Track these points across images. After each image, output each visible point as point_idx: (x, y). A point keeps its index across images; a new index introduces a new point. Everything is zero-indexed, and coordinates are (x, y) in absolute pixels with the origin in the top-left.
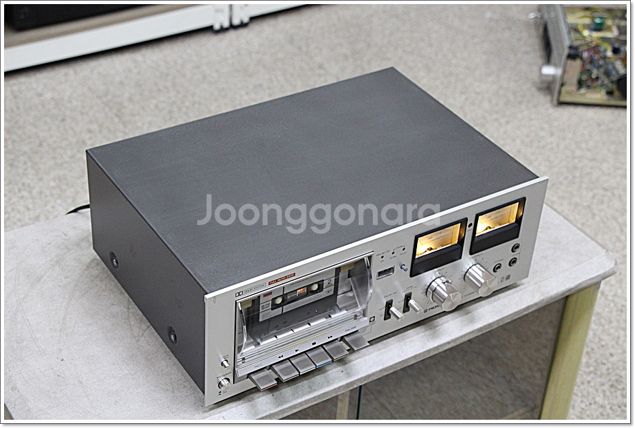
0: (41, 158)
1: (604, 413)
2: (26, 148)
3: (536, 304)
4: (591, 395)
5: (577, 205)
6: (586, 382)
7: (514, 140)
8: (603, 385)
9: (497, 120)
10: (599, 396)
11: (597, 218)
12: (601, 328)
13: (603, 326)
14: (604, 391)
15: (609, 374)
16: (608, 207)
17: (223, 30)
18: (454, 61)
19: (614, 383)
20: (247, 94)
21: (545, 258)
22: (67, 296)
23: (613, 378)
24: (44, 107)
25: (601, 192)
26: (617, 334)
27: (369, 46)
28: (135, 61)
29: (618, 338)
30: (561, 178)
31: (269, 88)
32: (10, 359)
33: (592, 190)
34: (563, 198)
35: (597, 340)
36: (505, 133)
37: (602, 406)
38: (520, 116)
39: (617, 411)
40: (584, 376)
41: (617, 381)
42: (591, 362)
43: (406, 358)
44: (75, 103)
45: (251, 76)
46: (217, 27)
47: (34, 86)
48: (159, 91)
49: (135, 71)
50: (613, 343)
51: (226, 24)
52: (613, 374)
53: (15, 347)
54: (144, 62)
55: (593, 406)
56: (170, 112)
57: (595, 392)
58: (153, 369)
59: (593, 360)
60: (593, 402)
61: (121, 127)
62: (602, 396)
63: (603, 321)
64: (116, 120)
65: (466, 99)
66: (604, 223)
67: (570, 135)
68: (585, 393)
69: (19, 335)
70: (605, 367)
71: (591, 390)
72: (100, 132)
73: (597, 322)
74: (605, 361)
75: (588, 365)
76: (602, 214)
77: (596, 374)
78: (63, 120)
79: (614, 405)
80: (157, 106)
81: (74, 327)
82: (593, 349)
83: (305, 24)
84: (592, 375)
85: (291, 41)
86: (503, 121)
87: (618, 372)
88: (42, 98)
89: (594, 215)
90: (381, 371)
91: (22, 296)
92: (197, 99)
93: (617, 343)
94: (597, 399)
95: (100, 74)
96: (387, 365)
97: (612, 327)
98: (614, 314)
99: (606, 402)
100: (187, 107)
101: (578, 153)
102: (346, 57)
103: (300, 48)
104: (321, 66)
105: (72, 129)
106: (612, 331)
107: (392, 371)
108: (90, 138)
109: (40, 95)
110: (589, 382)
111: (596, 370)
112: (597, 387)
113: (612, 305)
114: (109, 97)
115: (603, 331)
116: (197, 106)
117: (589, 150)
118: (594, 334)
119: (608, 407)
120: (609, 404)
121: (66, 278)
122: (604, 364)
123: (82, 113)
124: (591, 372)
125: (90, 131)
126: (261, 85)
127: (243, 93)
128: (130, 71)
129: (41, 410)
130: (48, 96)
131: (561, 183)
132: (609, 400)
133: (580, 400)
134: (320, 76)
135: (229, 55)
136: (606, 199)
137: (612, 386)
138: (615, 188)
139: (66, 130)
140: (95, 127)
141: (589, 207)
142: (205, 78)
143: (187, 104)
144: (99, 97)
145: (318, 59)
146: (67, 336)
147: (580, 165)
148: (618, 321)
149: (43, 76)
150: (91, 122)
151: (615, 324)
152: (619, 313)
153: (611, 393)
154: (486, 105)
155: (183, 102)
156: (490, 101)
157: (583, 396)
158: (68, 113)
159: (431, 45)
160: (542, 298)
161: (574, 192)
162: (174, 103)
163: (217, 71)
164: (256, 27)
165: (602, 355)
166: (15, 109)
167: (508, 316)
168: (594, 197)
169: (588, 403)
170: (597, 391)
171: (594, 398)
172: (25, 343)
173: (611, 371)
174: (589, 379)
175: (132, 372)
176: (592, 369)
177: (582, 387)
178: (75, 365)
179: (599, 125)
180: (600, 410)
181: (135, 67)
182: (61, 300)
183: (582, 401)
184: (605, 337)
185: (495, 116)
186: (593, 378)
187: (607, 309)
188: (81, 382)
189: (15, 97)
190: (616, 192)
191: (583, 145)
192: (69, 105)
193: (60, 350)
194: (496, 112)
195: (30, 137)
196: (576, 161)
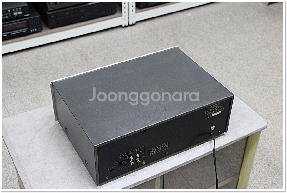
0: (57, 76)
1: (265, 175)
2: (52, 72)
3: (235, 141)
4: (260, 168)
5: (257, 93)
6: (258, 163)
7: (233, 68)
8: (265, 164)
9: (227, 60)
10: (263, 169)
11: (265, 98)
12: (265, 141)
13: (266, 141)
14: (265, 167)
15: (267, 160)
16: (269, 94)
17: (126, 27)
18: (212, 37)
19: (269, 164)
20: (134, 50)
21: (239, 121)
22: (49, 137)
23: (269, 161)
24: (59, 56)
25: (267, 88)
26: (271, 144)
27: (180, 31)
28: (93, 39)
29: (271, 145)
30: (251, 83)
31: (142, 48)
32: (25, 163)
33: (263, 87)
34: (252, 90)
35: (263, 146)
36: (230, 65)
37: (264, 173)
38: (236, 58)
39: (270, 175)
40: (258, 161)
41: (270, 162)
42: (261, 155)
43: (181, 163)
44: (70, 55)
45: (135, 44)
46: (123, 25)
47: (56, 49)
48: (101, 50)
49: (93, 42)
50: (269, 147)
51: (127, 24)
52: (269, 160)
53: (28, 158)
54: (96, 39)
55: (260, 173)
56: (105, 58)
57: (262, 167)
58: (80, 168)
59: (261, 154)
60: (261, 171)
61: (87, 63)
62: (264, 168)
63: (266, 139)
64: (85, 61)
65: (216, 52)
66: (267, 100)
67: (255, 66)
68: (258, 167)
69: (29, 153)
70: (266, 157)
71: (260, 166)
72: (79, 66)
73: (263, 139)
74: (266, 155)
75: (259, 156)
76: (266, 96)
77: (262, 160)
78: (66, 61)
79: (269, 172)
80: (100, 56)
81: (51, 150)
82: (261, 150)
83: (156, 24)
84: (261, 160)
85: (151, 30)
86: (229, 60)
87: (271, 159)
88: (59, 53)
89: (263, 97)
90: (171, 169)
91: (32, 137)
92: (115, 53)
93: (271, 148)
94: (262, 170)
95: (80, 44)
96: (173, 167)
97: (269, 141)
98: (270, 136)
99: (266, 171)
100: (111, 56)
101: (258, 72)
102: (171, 36)
103: (154, 33)
104: (161, 40)
105: (69, 65)
106: (269, 143)
107: (175, 169)
108: (75, 68)
109: (58, 52)
110: (259, 163)
111: (262, 158)
112: (263, 165)
113: (269, 132)
114: (83, 52)
115: (266, 143)
116: (115, 55)
117: (262, 71)
118: (262, 144)
119: (267, 173)
120: (267, 172)
121: (50, 130)
122: (266, 156)
123: (73, 59)
124: (260, 159)
125: (75, 65)
126: (139, 47)
127: (132, 50)
128: (91, 42)
129: (35, 185)
130: (61, 52)
131: (251, 85)
132: (267, 170)
133: (255, 170)
134: (161, 43)
135: (127, 36)
136: (268, 90)
137: (268, 165)
138: (272, 86)
139: (66, 65)
140: (77, 64)
141: (261, 94)
142: (118, 45)
143: (111, 55)
144: (79, 53)
145: (161, 37)
146: (48, 154)
147: (258, 77)
148: (271, 139)
149: (59, 45)
150: (76, 62)
151: (270, 140)
152: (272, 135)
153: (268, 167)
154: (223, 54)
155: (110, 54)
156: (225, 52)
157: (257, 169)
158: (68, 59)
159: (203, 31)
160: (237, 138)
161: (256, 88)
162: (106, 54)
163: (123, 42)
164: (138, 25)
165: (265, 152)
166: (49, 57)
167: (223, 146)
168: (263, 90)
169: (259, 172)
170: (262, 166)
171: (261, 170)
172: (31, 157)
173: (268, 159)
174: (259, 162)
175: (72, 169)
176: (261, 158)
177: (257, 165)
178: (50, 166)
179: (266, 62)
180: (264, 174)
181: (93, 41)
182: (47, 139)
183: (256, 171)
184: (266, 145)
185: (226, 58)
186: (261, 162)
187: (267, 134)
188: (51, 173)
189: (49, 53)
190: (272, 88)
191: (260, 70)
192: (68, 56)
193: (45, 160)
194: (227, 57)
195: (53, 68)
196: (257, 75)
